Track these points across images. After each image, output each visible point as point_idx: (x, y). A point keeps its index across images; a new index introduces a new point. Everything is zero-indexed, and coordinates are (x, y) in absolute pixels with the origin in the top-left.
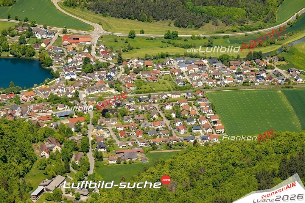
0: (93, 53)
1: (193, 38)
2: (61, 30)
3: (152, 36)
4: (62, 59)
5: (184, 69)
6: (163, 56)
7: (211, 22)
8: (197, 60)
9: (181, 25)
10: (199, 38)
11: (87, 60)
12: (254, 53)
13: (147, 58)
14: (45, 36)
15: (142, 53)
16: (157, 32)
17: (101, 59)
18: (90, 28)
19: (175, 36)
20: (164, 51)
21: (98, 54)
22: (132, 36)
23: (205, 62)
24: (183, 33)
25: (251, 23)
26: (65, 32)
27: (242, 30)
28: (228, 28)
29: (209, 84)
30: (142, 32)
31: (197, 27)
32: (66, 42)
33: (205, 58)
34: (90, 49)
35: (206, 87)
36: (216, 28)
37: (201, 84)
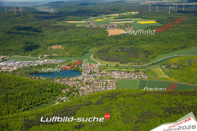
0: (95, 69)
1: (123, 66)
2: (89, 63)
3: (112, 66)
4: (86, 71)
5: (115, 74)
6: (112, 71)
7: (130, 62)
8: (120, 72)
9: (121, 63)
10: (125, 66)
11: (91, 71)
12: (137, 71)
14: (84, 65)
15: (107, 70)
16: (114, 65)
17: (96, 71)
18: (97, 63)
19: (118, 66)
22: (107, 65)
23: (123, 72)
24: (121, 65)
25: (141, 63)
27: (138, 65)
28: (134, 64)
29: (120, 78)
30: (110, 65)
31: (126, 64)
32: (89, 67)
35: (118, 79)
36: (130, 64)
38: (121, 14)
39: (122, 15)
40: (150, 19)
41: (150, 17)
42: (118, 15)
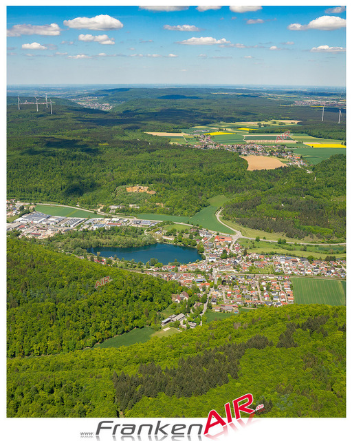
0: (231, 248)
1: (295, 245)
2: (216, 232)
3: (270, 241)
4: (211, 249)
5: (282, 263)
6: (272, 254)
7: (309, 235)
8: (293, 258)
9: (290, 236)
10: (299, 245)
11: (225, 251)
12: (331, 257)
13: (263, 254)
14: (205, 236)
15: (260, 251)
16: (274, 239)
17: (234, 252)
18: (234, 233)
19: (284, 242)
20: (274, 251)
21: (233, 249)
22: (258, 240)
23: (298, 259)
24: (289, 241)
25: (335, 239)
26: (218, 234)
27: (328, 242)
28: (319, 240)
29: (295, 273)
30: (264, 238)
31: (300, 238)
32: (217, 240)
33: (298, 257)
34: (229, 245)
35: (293, 274)
36: (311, 240)
37: (290, 272)
38: (263, 123)
39: (265, 126)
40: (329, 138)
41: (331, 135)
42: (255, 124)
